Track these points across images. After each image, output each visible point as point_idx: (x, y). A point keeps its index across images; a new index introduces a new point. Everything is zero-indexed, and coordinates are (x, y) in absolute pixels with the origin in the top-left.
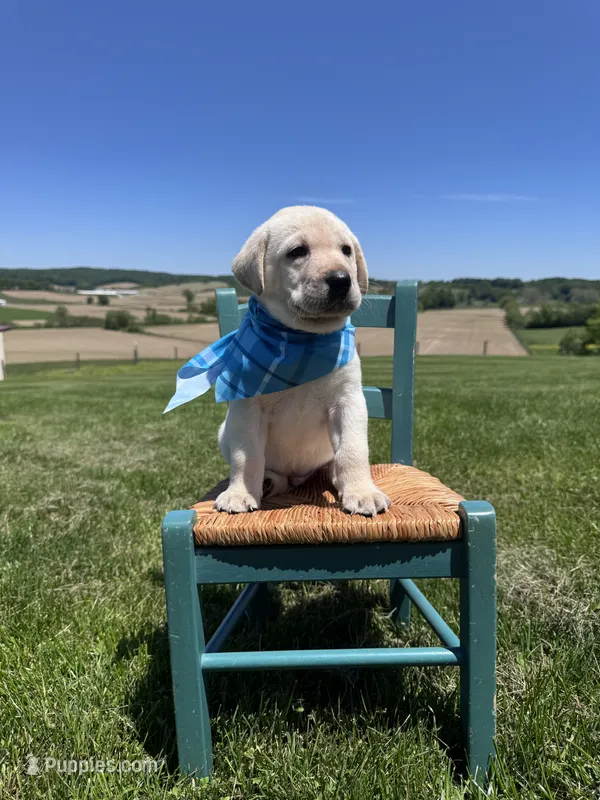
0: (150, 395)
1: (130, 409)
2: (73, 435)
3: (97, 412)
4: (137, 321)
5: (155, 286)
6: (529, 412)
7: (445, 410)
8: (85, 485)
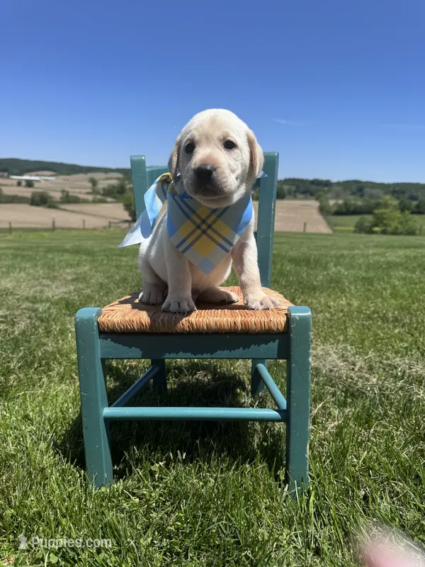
0: (66, 251)
1: (52, 259)
2: (12, 275)
3: (28, 261)
4: (54, 200)
5: (68, 174)
6: (335, 266)
7: (280, 264)
8: (24, 306)
